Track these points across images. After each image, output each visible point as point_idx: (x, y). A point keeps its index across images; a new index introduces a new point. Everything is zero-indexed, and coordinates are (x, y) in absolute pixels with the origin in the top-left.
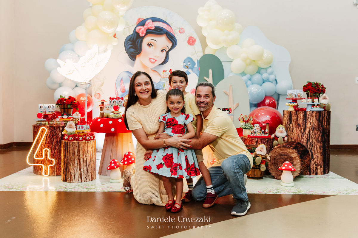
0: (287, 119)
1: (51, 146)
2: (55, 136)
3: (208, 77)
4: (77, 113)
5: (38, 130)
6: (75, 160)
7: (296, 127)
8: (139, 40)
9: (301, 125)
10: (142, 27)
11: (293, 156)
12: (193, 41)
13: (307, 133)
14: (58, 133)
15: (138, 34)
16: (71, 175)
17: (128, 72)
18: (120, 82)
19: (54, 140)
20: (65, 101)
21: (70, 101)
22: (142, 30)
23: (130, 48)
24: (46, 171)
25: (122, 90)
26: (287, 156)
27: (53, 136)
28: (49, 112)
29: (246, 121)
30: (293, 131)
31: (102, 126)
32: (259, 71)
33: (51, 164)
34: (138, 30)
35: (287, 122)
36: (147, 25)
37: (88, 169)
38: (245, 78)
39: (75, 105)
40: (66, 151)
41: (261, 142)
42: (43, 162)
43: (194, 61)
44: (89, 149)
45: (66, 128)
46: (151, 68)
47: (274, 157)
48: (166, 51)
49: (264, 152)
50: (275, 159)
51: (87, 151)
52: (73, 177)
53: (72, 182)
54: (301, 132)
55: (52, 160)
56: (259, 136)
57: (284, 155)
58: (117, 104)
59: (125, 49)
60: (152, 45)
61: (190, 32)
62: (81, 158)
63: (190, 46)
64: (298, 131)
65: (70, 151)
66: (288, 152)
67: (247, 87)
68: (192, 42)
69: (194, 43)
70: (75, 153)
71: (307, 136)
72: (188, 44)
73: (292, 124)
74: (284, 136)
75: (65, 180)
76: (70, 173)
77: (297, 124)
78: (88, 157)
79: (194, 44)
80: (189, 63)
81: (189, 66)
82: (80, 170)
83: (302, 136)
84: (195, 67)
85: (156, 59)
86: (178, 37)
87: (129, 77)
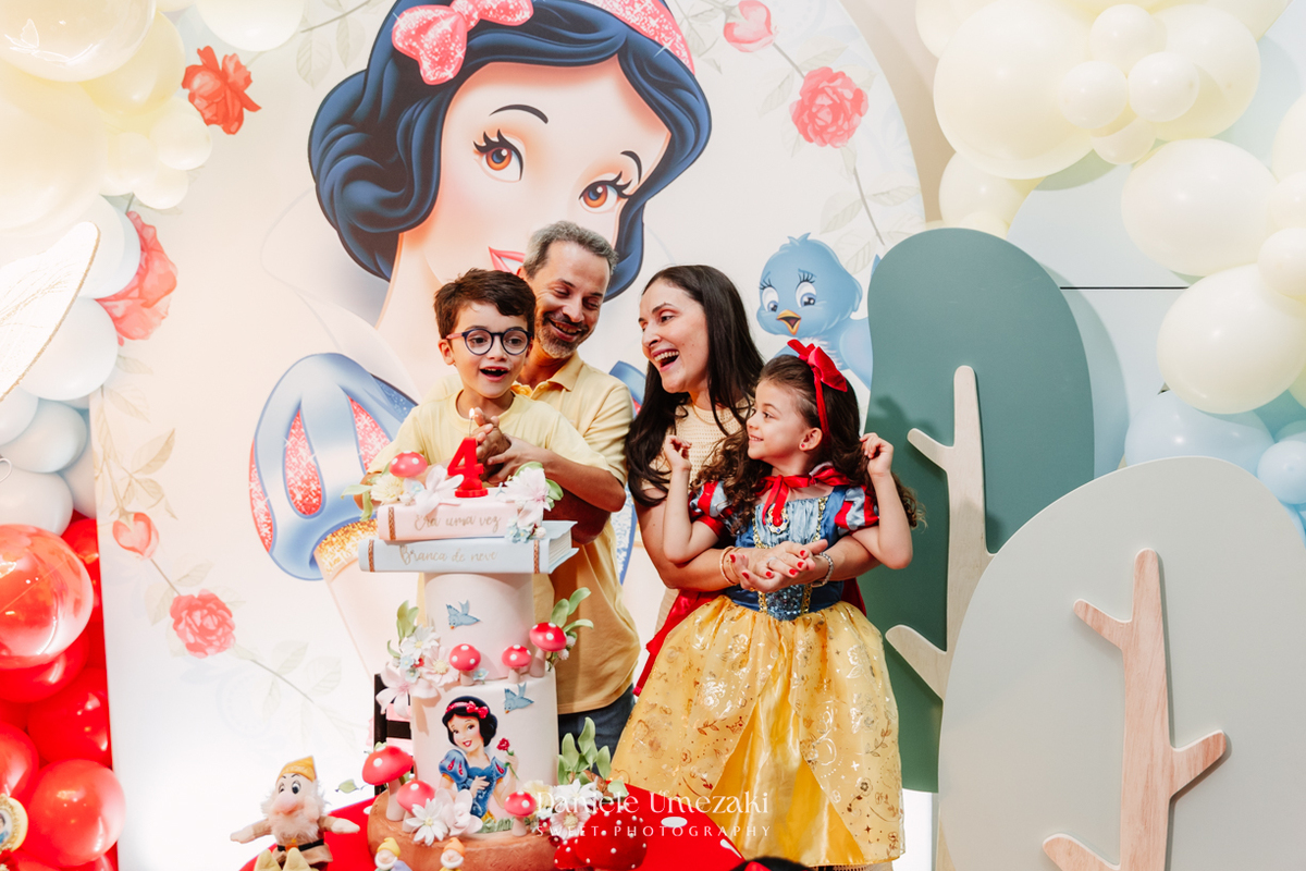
3: (947, 443)
8: (420, 115)
15: (406, 65)
17: (340, 360)
18: (288, 435)
22: (435, 38)
23: (354, 176)
25: (299, 497)
34: (407, 34)
43: (850, 271)
48: (621, 195)
59: (314, 184)
60: (512, 149)
61: (816, 30)
63: (812, 149)
68: (835, 120)
69: (848, 119)
72: (803, 131)
79: (850, 132)
80: (808, 288)
81: (807, 315)
84: (854, 316)
86: (721, 77)
87: (345, 399)
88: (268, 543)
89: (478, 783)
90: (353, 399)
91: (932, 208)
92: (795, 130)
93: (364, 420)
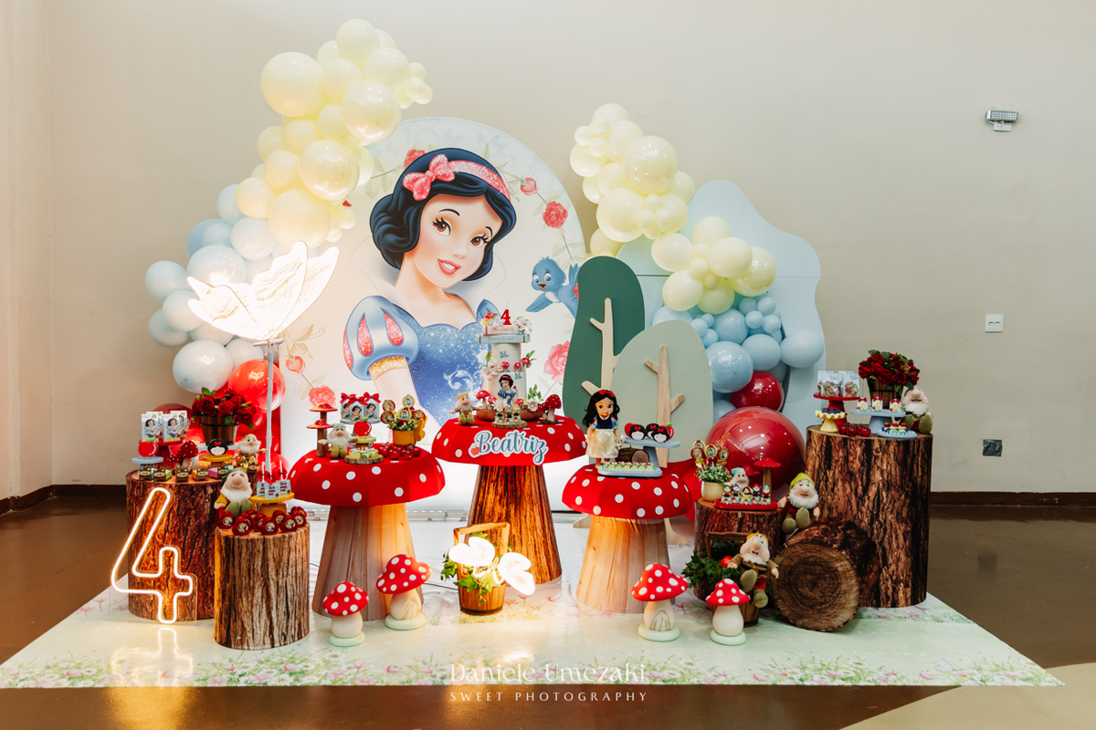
0: (818, 456)
1: (182, 540)
2: (193, 511)
3: (602, 320)
4: (252, 437)
5: (145, 496)
6: (254, 587)
7: (844, 481)
8: (413, 211)
9: (857, 476)
10: (421, 175)
11: (840, 569)
12: (558, 216)
13: (872, 498)
14: (202, 503)
15: (408, 193)
16: (244, 629)
17: (380, 298)
18: (359, 326)
19: (189, 522)
20: (216, 407)
21: (231, 404)
22: (419, 184)
23: (387, 232)
24: (167, 609)
25: (363, 349)
26: (822, 566)
27: (188, 511)
28: (173, 435)
29: (710, 460)
30: (836, 489)
31: (326, 485)
32: (738, 303)
33: (183, 590)
34: (409, 182)
35: (820, 464)
36: (434, 168)
37: (290, 609)
38: (699, 323)
39: (246, 417)
40: (228, 562)
41: (753, 522)
42: (158, 584)
44: (292, 555)
45: (224, 491)
46: (443, 289)
47: (789, 569)
48: (485, 242)
49: (764, 557)
50: (790, 573)
51: (288, 560)
52: (250, 635)
53: (246, 647)
54: (856, 494)
55: (183, 580)
56: (746, 503)
57: (815, 564)
58: (363, 418)
59: (371, 234)
60: (446, 224)
61: (551, 189)
62: (271, 582)
63: (550, 228)
64: (848, 490)
65: (240, 563)
66: (825, 558)
67: (706, 347)
68: (557, 219)
69: (562, 219)
70: (254, 569)
71: (871, 505)
72: (547, 222)
73: (832, 472)
74: (811, 506)
75: (226, 641)
76: (240, 624)
77: (847, 473)
78: (290, 577)
79: (562, 223)
80: (548, 275)
81: (548, 283)
82: (269, 614)
83: (858, 505)
84: (564, 284)
85: (457, 262)
86: (519, 202)
87: (382, 313)
88: (350, 366)
89: (508, 397)
90: (385, 312)
91: (588, 250)
92: (544, 222)
93: (390, 320)
